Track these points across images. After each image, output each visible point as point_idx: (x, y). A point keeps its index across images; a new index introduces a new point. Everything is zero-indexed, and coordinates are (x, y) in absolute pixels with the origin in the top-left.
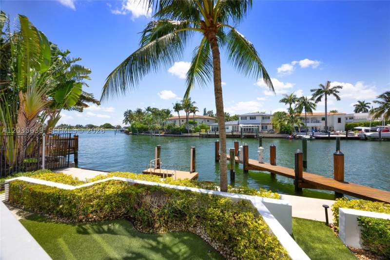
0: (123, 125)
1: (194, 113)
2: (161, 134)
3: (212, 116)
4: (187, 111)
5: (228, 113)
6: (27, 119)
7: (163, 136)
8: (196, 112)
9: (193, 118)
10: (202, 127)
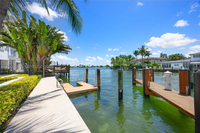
0: (110, 65)
1: (148, 56)
2: (126, 69)
3: (166, 58)
4: (142, 55)
5: (181, 54)
6: (40, 56)
7: (128, 70)
8: (150, 55)
9: (148, 59)
10: (155, 65)
